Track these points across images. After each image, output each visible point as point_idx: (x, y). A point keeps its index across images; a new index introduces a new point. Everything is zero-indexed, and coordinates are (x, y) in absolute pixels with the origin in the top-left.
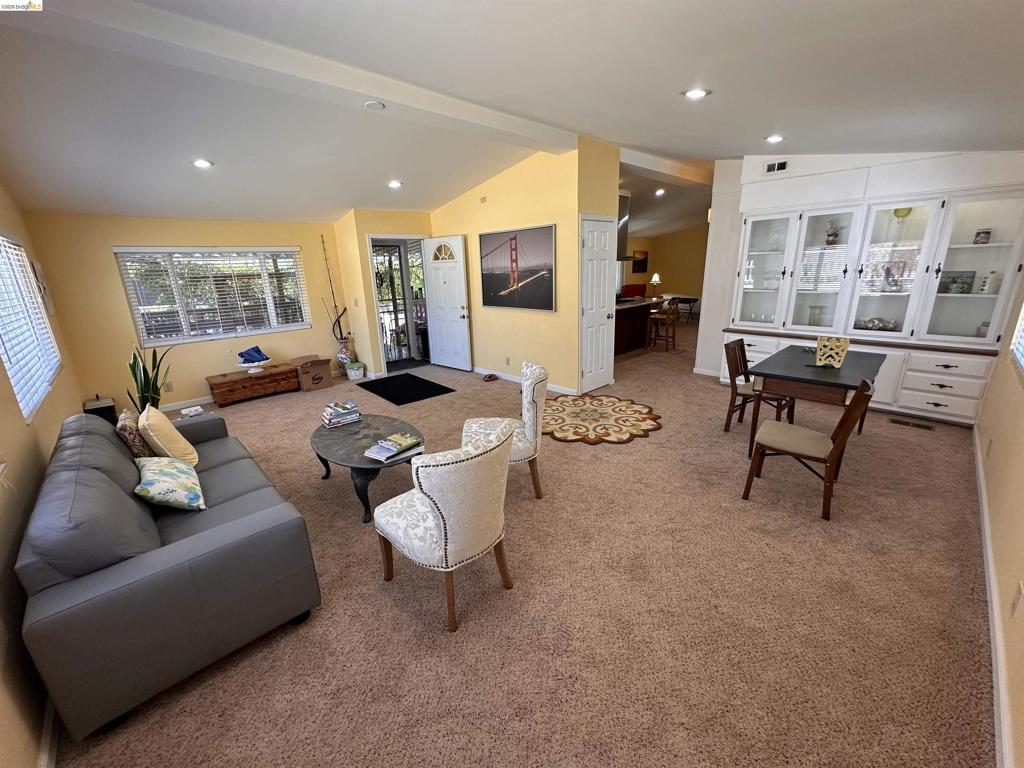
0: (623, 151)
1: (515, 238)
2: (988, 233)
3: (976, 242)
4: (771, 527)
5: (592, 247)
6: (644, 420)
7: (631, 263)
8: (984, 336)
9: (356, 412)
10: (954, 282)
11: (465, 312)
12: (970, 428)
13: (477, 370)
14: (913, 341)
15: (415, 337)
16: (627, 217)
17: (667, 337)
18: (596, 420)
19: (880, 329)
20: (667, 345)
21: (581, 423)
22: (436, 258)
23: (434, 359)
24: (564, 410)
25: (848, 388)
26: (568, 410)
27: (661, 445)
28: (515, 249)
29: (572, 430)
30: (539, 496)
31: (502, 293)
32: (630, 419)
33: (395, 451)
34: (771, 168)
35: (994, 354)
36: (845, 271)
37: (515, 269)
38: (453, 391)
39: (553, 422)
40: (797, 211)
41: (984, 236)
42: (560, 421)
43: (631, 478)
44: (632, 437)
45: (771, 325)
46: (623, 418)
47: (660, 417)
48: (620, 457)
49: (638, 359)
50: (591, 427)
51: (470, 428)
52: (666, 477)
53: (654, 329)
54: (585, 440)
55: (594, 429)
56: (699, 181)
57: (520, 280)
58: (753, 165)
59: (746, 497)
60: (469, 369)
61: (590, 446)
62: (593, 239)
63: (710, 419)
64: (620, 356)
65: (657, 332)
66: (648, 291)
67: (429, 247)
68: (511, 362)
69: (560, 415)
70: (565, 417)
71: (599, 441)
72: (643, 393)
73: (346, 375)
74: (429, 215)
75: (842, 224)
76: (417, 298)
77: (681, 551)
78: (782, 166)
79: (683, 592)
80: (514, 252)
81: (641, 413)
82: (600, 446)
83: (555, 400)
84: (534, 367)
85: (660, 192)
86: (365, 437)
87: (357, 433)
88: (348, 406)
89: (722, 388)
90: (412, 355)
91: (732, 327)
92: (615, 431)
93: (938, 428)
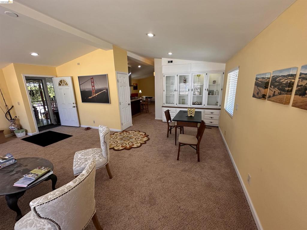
0: (128, 52)
1: (93, 78)
2: (215, 81)
3: (213, 83)
4: (187, 168)
5: (121, 82)
6: (144, 137)
7: (133, 87)
8: (217, 105)
9: (13, 159)
10: (210, 93)
11: (75, 105)
12: (218, 127)
13: (82, 126)
14: (204, 107)
15: (53, 115)
16: (131, 73)
17: (146, 109)
18: (129, 140)
19: (198, 105)
20: (146, 111)
21: (124, 142)
22: (60, 85)
23: (63, 123)
24: (117, 138)
25: (197, 122)
26: (118, 137)
27: (150, 146)
28: (93, 82)
29: (121, 145)
30: (111, 177)
31: (89, 98)
32: (140, 138)
33: (34, 179)
34: (169, 62)
35: (220, 109)
36: (189, 90)
37: (93, 89)
38: (72, 136)
39: (113, 143)
40: (176, 74)
41: (214, 82)
42: (116, 142)
43: (143, 160)
44: (141, 144)
45: (173, 105)
46: (137, 138)
47: (148, 136)
48: (138, 153)
49: (139, 116)
50: (127, 143)
51: (77, 156)
52: (154, 157)
53: (142, 107)
54: (126, 149)
55: (128, 144)
56: (150, 64)
57: (96, 93)
58: (165, 61)
59: (178, 159)
60: (78, 126)
61: (128, 151)
62: (121, 80)
63: (163, 134)
64: (133, 116)
65: (143, 107)
66: (139, 96)
67: (56, 80)
68: (95, 122)
69: (116, 140)
70: (118, 141)
71: (131, 148)
72: (142, 128)
73: (15, 135)
74: (55, 68)
75: (187, 78)
76: (52, 100)
77: (164, 186)
78: (172, 62)
79: (168, 205)
80: (93, 83)
81: (143, 135)
82: (131, 150)
83: (113, 134)
84: (104, 127)
85: (139, 66)
86: (17, 172)
87: (12, 171)
88: (7, 157)
89: (163, 123)
90: (52, 123)
91: (164, 105)
92: (135, 143)
93: (212, 128)
